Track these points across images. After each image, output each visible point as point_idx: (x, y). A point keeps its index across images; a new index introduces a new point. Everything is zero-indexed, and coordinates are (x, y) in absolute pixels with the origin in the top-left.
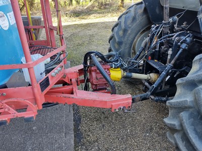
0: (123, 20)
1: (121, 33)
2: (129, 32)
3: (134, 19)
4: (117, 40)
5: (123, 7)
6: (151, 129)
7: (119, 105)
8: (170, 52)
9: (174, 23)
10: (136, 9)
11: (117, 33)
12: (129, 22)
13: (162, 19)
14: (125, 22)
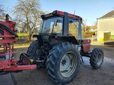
0: (32, 45)
1: (31, 49)
2: (34, 49)
3: (36, 45)
4: (30, 51)
5: (30, 41)
6: (44, 79)
7: (33, 68)
8: (46, 52)
9: (46, 45)
10: (36, 42)
11: (30, 49)
12: (34, 45)
13: (43, 44)
14: (33, 46)
